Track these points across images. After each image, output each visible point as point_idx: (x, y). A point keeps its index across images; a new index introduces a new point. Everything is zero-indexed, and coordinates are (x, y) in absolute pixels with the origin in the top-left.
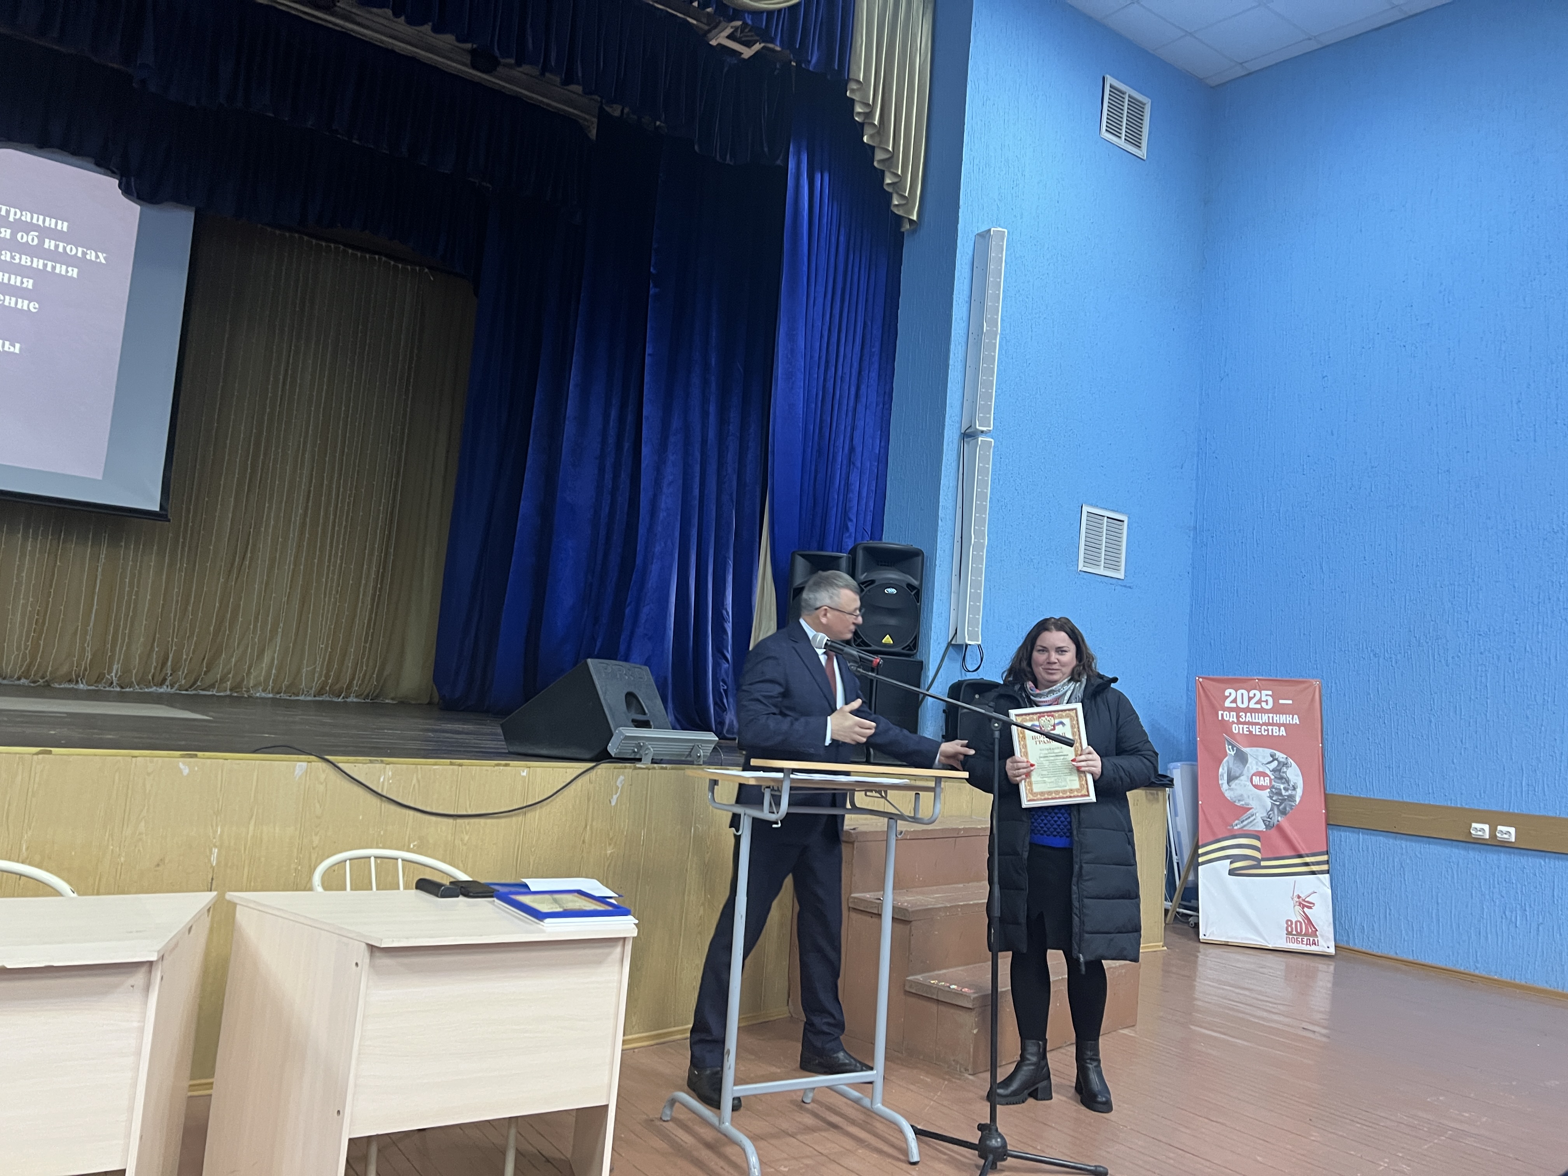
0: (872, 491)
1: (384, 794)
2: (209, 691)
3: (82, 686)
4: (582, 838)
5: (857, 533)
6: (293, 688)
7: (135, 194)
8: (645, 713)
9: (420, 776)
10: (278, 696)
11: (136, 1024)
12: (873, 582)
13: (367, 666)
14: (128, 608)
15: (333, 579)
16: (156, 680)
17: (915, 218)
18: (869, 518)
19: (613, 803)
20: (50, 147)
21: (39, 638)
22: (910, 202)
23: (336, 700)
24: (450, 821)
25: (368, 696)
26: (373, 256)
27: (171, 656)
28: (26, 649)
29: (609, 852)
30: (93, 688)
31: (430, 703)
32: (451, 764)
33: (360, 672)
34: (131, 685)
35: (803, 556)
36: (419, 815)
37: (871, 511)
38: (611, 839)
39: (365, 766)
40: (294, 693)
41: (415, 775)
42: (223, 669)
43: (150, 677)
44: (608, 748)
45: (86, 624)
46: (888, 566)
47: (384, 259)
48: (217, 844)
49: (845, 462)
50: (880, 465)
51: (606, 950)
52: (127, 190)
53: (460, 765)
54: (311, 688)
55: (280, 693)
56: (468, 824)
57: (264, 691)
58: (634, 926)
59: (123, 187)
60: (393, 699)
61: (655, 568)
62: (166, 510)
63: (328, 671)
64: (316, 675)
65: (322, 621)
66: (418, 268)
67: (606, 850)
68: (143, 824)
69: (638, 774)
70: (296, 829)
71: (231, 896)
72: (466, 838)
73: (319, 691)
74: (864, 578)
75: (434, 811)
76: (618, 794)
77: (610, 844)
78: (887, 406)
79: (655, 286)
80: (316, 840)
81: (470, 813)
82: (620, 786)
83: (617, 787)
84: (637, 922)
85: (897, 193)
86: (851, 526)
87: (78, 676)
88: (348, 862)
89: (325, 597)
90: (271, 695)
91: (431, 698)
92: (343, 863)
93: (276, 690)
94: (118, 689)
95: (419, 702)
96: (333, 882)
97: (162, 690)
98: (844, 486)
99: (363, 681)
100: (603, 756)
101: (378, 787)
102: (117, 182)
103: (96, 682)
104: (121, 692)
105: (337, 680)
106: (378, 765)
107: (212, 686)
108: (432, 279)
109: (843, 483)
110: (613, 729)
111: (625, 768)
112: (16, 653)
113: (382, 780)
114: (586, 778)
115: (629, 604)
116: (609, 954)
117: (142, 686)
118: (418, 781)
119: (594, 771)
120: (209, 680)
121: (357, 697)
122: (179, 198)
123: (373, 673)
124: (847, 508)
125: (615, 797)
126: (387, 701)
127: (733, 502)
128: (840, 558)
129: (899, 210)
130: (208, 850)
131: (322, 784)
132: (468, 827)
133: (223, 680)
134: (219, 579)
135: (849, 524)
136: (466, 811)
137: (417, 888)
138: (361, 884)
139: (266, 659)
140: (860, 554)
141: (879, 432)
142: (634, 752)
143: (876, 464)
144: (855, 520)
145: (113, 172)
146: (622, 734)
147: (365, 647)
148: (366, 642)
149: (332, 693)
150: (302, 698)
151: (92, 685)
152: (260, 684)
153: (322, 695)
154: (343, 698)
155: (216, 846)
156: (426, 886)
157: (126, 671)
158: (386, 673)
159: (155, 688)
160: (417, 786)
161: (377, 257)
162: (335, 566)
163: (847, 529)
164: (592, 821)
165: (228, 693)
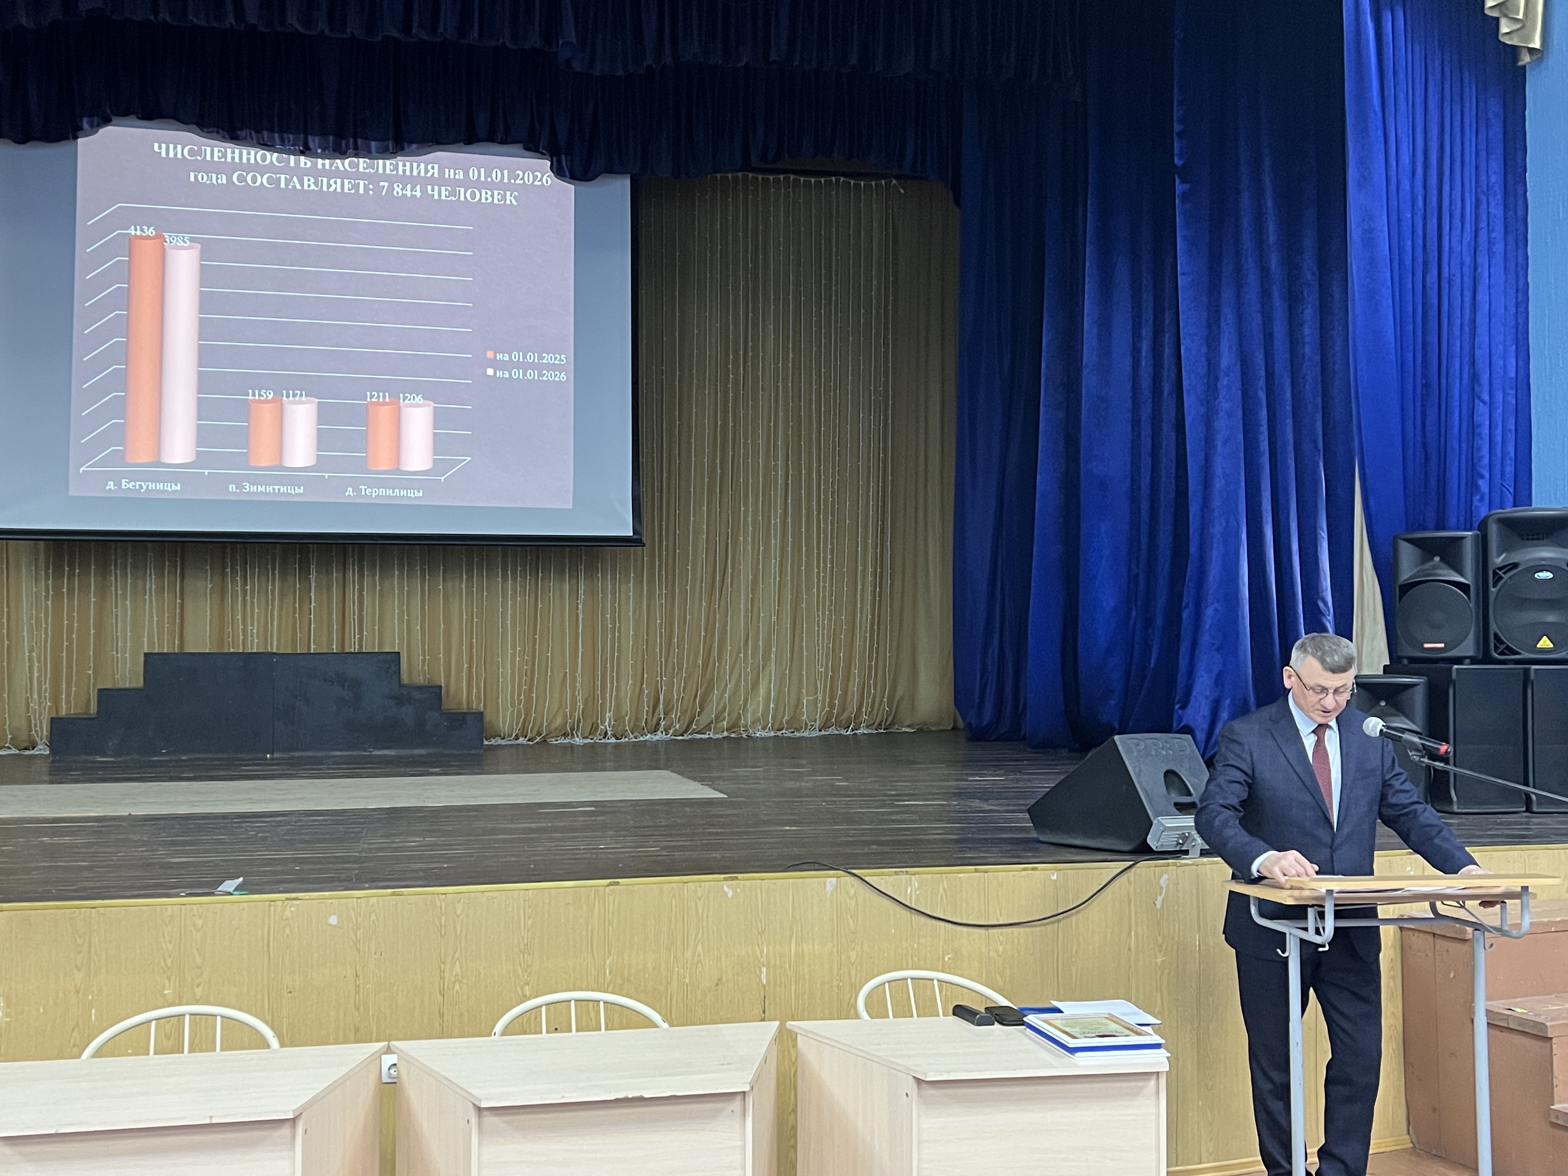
0: (1510, 430)
1: (913, 906)
2: (704, 734)
3: (577, 739)
4: (1127, 946)
5: (1493, 494)
6: (794, 723)
7: (567, 174)
8: (1189, 794)
9: (946, 887)
10: (779, 733)
11: (739, 1143)
12: (1515, 565)
13: (875, 689)
14: (613, 648)
15: (824, 587)
16: (649, 726)
17: (1536, 44)
18: (1510, 469)
19: (1158, 906)
20: (479, 141)
21: (530, 690)
22: (1528, 25)
23: (843, 732)
24: (982, 931)
25: (880, 724)
26: (828, 179)
27: (662, 697)
28: (519, 704)
29: (1159, 960)
30: (589, 741)
31: (954, 728)
32: (976, 871)
33: (868, 698)
34: (623, 735)
35: (1407, 540)
36: (950, 926)
37: (1511, 459)
38: (1161, 946)
39: (891, 878)
40: (796, 729)
41: (941, 885)
42: (718, 705)
43: (643, 724)
44: (1148, 841)
45: (574, 670)
46: (1538, 539)
47: (842, 179)
48: (765, 963)
49: (1465, 397)
50: (1519, 392)
51: (1140, 1084)
52: (558, 171)
53: (986, 872)
54: (815, 722)
55: (782, 729)
56: (1001, 934)
57: (764, 729)
58: (1166, 1060)
59: (555, 170)
60: (909, 726)
61: (1215, 555)
62: (639, 534)
63: (832, 698)
64: (819, 705)
65: (818, 640)
66: (883, 182)
67: (1156, 958)
68: (700, 946)
69: (1183, 872)
70: (834, 946)
71: (790, 1024)
72: (1001, 948)
73: (825, 724)
74: (1502, 562)
75: (964, 922)
76: (1163, 895)
77: (1160, 951)
78: (1522, 309)
79: (1183, 181)
80: (853, 955)
81: (1001, 922)
82: (1164, 886)
83: (1162, 888)
84: (1169, 1055)
85: (1506, 16)
86: (1484, 485)
87: (572, 730)
88: (887, 985)
89: (818, 611)
90: (772, 734)
91: (955, 721)
92: (881, 987)
93: (776, 727)
94: (613, 740)
95: (941, 728)
96: (876, 1009)
97: (657, 738)
98: (1468, 429)
99: (872, 707)
100: (1143, 851)
101: (906, 899)
102: (549, 163)
103: (590, 734)
104: (617, 746)
105: (843, 710)
106: (903, 877)
107: (708, 727)
108: (902, 191)
109: (1464, 426)
110: (1152, 818)
111: (1168, 865)
112: (511, 709)
113: (909, 891)
114: (1124, 878)
115: (1187, 606)
116: (1142, 1088)
117: (636, 734)
118: (944, 889)
119: (1133, 870)
120: (704, 720)
121: (867, 727)
122: (611, 170)
123: (883, 697)
124: (1475, 461)
125: (1160, 899)
126: (904, 729)
127: (1319, 451)
128: (1462, 538)
129: (1511, 39)
130: (757, 969)
131: (851, 898)
132: (1001, 938)
133: (718, 718)
134: (701, 604)
135: (1481, 482)
136: (998, 920)
137: (954, 1014)
138: (902, 1011)
139: (762, 691)
140: (1493, 530)
141: (1514, 347)
142: (1179, 844)
143: (1513, 392)
144: (1487, 476)
145: (543, 154)
146: (1163, 825)
147: (870, 666)
148: (870, 661)
149: (838, 724)
150: (806, 734)
151: (587, 738)
152: (759, 720)
153: (829, 727)
154: (853, 730)
155: (764, 966)
156: (961, 1011)
157: (618, 718)
158: (898, 696)
159: (649, 735)
160: (944, 897)
161: (833, 179)
162: (825, 571)
163: (1477, 487)
164: (1137, 926)
165: (725, 734)
